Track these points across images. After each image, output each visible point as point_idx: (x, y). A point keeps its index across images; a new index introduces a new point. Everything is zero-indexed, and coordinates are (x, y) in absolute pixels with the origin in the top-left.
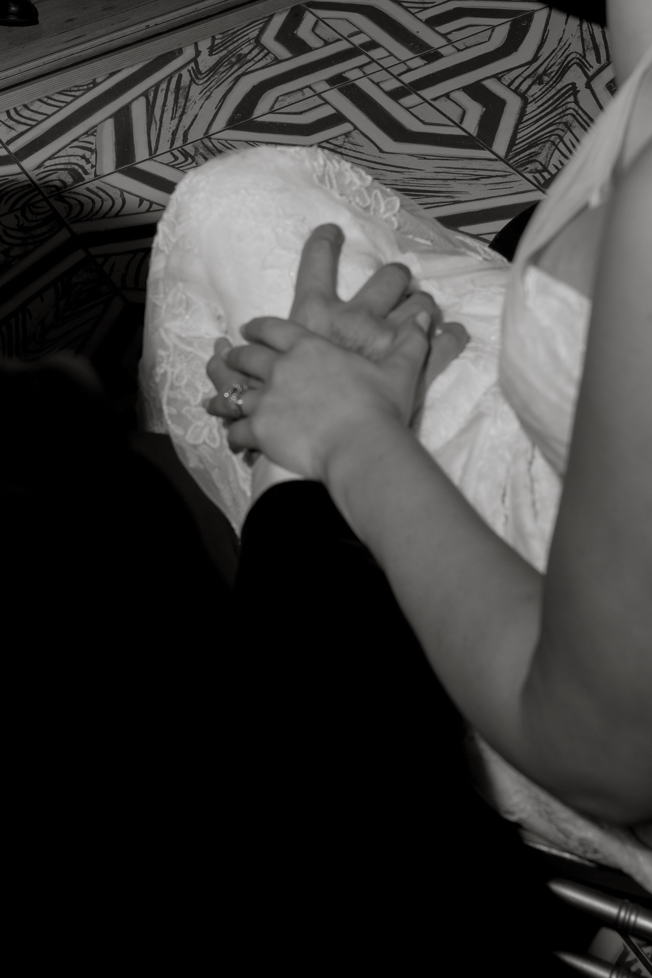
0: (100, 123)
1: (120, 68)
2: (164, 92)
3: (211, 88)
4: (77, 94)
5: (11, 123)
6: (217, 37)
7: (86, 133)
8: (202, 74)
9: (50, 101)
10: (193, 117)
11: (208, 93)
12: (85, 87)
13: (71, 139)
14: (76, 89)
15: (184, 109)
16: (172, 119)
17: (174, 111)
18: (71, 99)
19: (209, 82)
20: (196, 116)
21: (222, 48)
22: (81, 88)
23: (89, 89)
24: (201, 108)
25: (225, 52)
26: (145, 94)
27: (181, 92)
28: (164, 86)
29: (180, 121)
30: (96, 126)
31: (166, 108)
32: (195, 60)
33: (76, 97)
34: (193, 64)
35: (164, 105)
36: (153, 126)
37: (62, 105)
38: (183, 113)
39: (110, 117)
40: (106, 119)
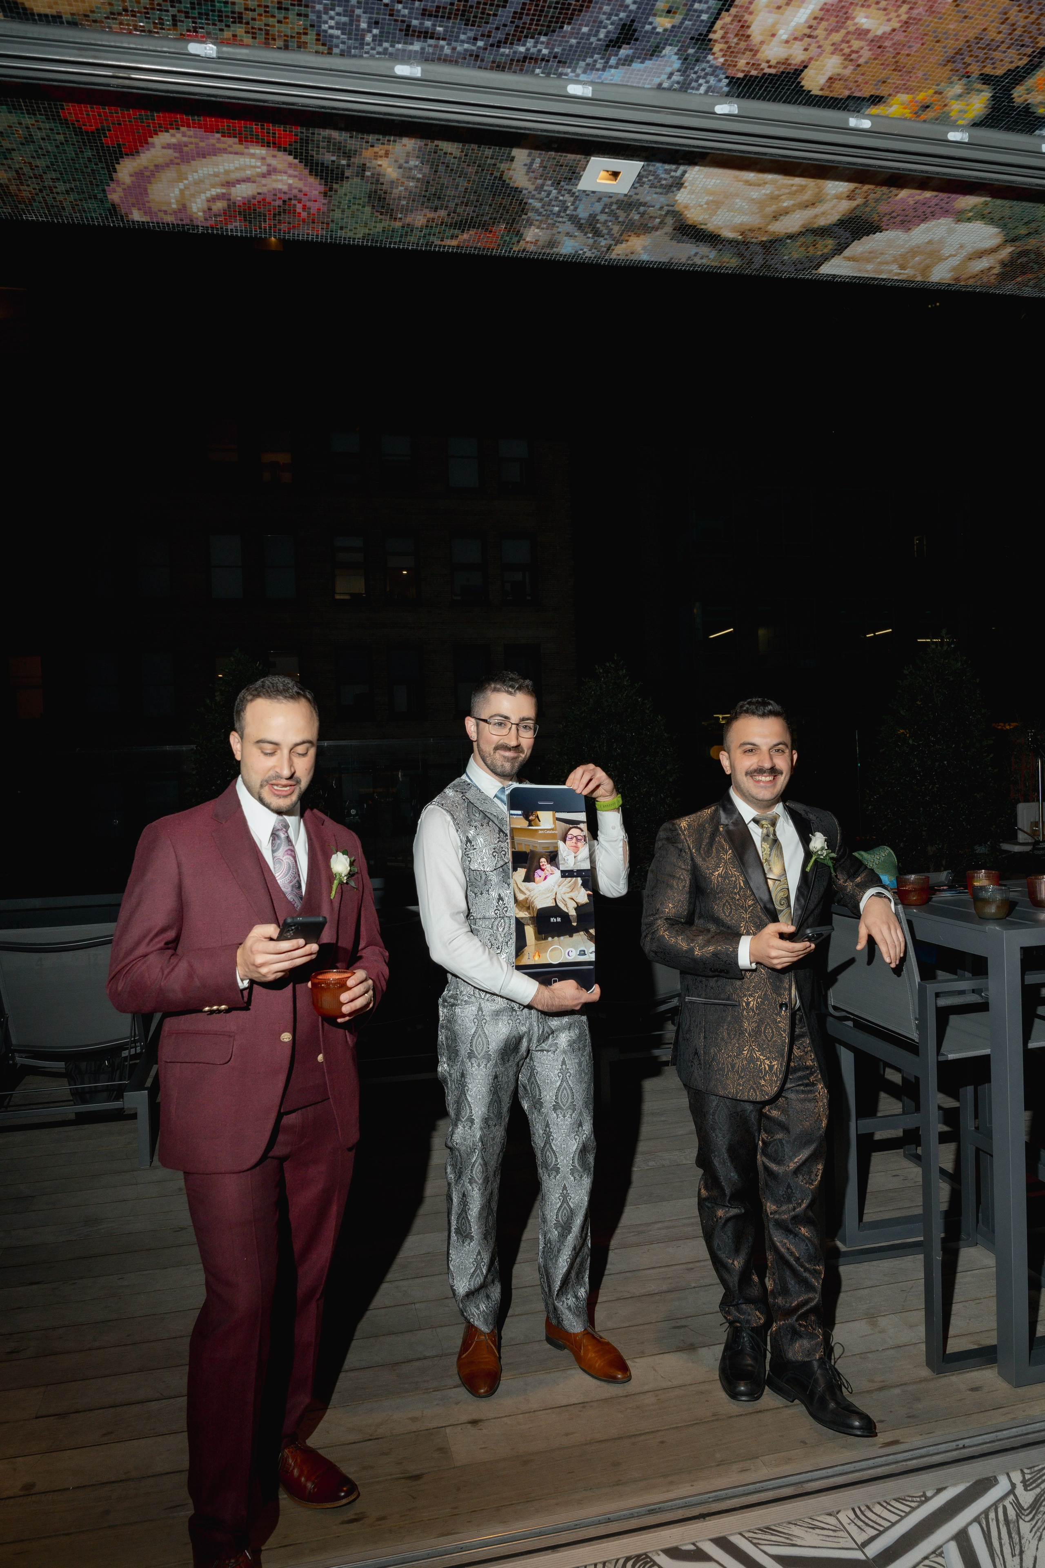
0: (944, 1544)
1: (944, 1486)
2: (995, 1522)
3: (1039, 1528)
4: (913, 1504)
5: (860, 1523)
6: (1026, 1471)
7: (934, 1552)
8: (1025, 1510)
9: (889, 1507)
10: (1033, 1559)
11: (1038, 1534)
12: (918, 1499)
13: (922, 1556)
14: (910, 1499)
15: (1021, 1547)
16: (1013, 1556)
17: (1013, 1549)
18: (907, 1509)
19: (1034, 1522)
20: (1036, 1558)
21: (1034, 1485)
22: (915, 1499)
23: (922, 1503)
24: (1037, 1549)
25: (1038, 1490)
26: (977, 1520)
27: (1011, 1526)
28: (992, 1515)
29: (1021, 1560)
30: (941, 1547)
31: (1003, 1542)
32: (1012, 1491)
33: (913, 1509)
34: (1012, 1497)
35: (1000, 1538)
36: (997, 1560)
37: (903, 1514)
38: (1021, 1552)
39: (952, 1539)
40: (948, 1541)
